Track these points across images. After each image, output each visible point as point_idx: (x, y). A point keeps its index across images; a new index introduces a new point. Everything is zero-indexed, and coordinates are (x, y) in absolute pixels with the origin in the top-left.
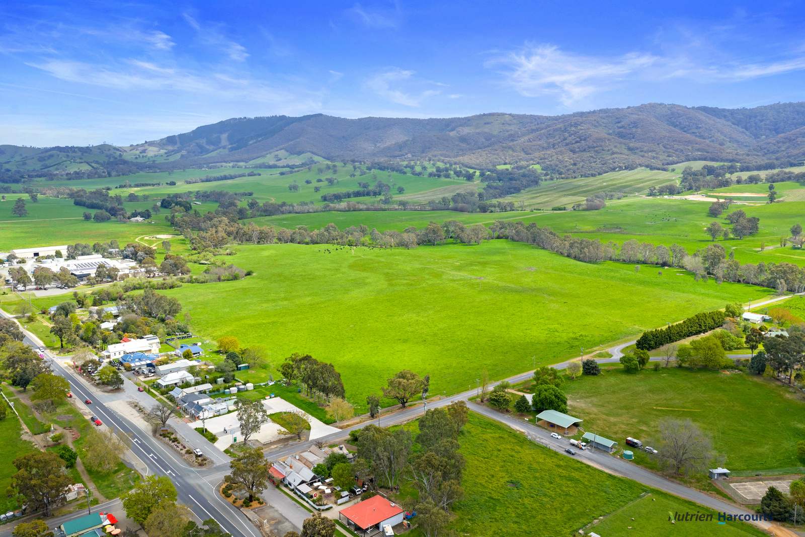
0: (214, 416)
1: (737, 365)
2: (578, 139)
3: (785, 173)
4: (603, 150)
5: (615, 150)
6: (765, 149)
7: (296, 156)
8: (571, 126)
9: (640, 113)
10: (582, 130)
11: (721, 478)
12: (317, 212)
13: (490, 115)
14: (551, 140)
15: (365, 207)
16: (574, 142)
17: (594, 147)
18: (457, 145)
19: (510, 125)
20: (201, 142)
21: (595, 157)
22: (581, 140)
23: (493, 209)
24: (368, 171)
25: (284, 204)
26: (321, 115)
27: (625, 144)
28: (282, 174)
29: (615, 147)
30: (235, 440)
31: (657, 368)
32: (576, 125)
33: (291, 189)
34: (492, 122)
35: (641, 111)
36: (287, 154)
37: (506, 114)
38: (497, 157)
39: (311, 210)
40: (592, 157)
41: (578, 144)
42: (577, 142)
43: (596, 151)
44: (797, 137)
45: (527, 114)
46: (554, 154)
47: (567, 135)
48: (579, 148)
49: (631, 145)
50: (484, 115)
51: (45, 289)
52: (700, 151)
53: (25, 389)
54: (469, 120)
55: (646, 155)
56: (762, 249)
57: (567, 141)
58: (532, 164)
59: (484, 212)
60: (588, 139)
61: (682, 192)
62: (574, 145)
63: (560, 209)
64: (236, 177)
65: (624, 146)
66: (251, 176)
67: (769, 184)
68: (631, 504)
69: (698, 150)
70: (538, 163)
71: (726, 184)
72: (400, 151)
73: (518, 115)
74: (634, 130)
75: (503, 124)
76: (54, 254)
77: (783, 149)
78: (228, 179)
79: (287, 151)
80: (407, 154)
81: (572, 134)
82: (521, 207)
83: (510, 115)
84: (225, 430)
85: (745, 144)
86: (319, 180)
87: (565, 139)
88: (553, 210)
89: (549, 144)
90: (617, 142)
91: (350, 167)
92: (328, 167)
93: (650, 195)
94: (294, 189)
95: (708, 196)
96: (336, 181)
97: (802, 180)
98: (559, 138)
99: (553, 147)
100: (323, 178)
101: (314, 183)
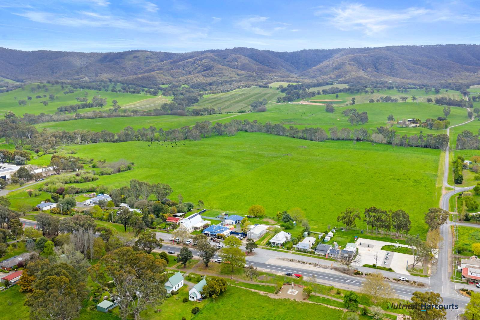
5: (231, 75)
10: (204, 62)
12: (71, 120)
13: (136, 51)
14: (186, 69)
15: (107, 115)
16: (203, 70)
17: (218, 74)
19: (151, 58)
22: (207, 69)
23: (203, 113)
24: (74, 90)
25: (43, 114)
29: (230, 73)
32: (201, 60)
33: (20, 104)
34: (139, 56)
35: (236, 52)
37: (147, 51)
39: (67, 119)
41: (206, 72)
42: (205, 70)
43: (220, 76)
45: (162, 51)
46: (193, 78)
47: (196, 65)
48: (208, 74)
50: (132, 51)
53: (185, 265)
54: (121, 54)
55: (250, 79)
57: (199, 70)
59: (198, 115)
60: (212, 69)
61: (295, 100)
62: (204, 72)
63: (243, 112)
65: (235, 73)
70: (185, 84)
71: (313, 95)
73: (155, 52)
75: (147, 58)
80: (84, 77)
81: (200, 65)
82: (219, 111)
83: (150, 52)
86: (38, 97)
87: (196, 68)
88: (239, 112)
89: (186, 71)
90: (230, 71)
91: (59, 87)
92: (39, 87)
93: (279, 102)
94: (23, 103)
95: (311, 102)
96: (55, 97)
97: (349, 92)
98: (192, 68)
99: (190, 73)
100: (41, 94)
101: (34, 99)
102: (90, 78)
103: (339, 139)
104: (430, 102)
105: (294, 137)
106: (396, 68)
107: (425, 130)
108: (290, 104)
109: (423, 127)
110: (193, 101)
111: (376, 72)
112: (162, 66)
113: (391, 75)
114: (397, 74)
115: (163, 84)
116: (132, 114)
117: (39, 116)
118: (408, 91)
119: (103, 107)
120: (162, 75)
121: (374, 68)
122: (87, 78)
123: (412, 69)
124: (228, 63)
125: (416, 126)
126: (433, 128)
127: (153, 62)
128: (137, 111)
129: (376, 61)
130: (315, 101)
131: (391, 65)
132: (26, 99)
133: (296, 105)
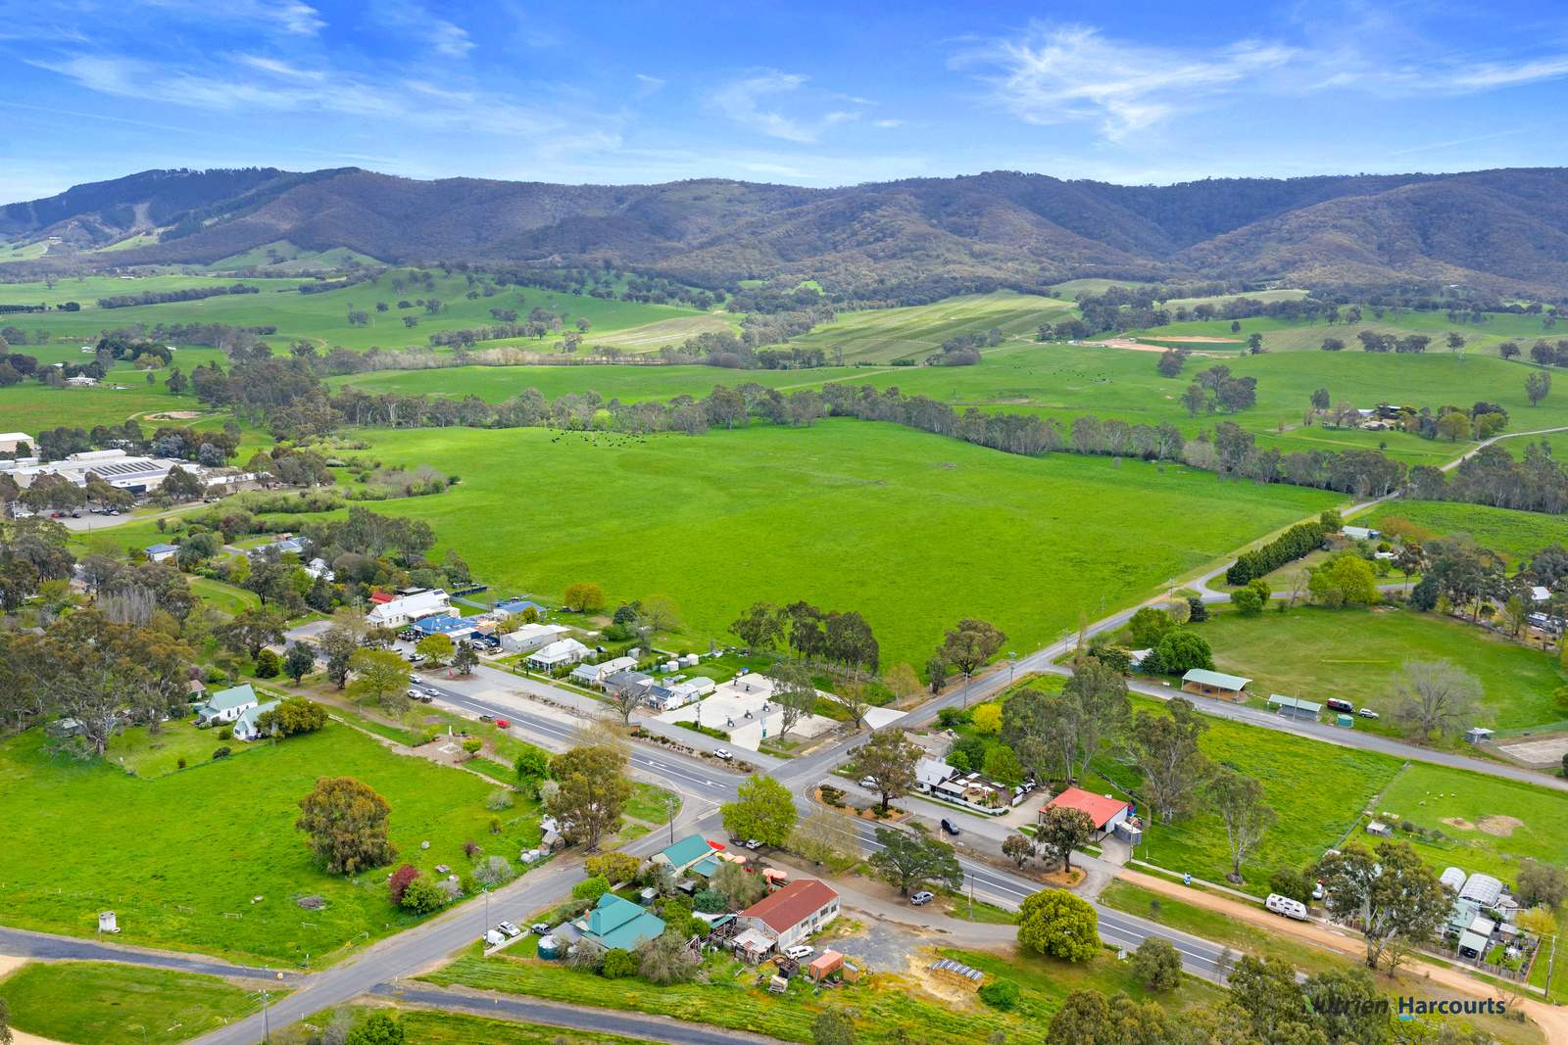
0: (685, 705)
1: (1388, 601)
2: (880, 235)
3: (1248, 303)
4: (928, 256)
5: (950, 256)
6: (1196, 259)
7: (314, 252)
8: (864, 209)
9: (982, 189)
10: (884, 216)
11: (1483, 741)
13: (702, 182)
14: (829, 235)
15: (537, 357)
16: (872, 239)
17: (912, 251)
18: (648, 240)
19: (743, 203)
20: (91, 219)
21: (914, 267)
22: (884, 237)
23: (787, 363)
24: (498, 287)
26: (356, 170)
27: (964, 245)
28: (305, 290)
29: (948, 250)
30: (764, 734)
31: (1282, 608)
32: (872, 207)
33: (352, 322)
34: (708, 197)
35: (984, 186)
36: (293, 248)
37: (733, 182)
38: (733, 264)
39: (431, 364)
40: (910, 268)
41: (881, 243)
42: (878, 240)
43: (916, 258)
44: (1248, 240)
45: (773, 183)
46: (840, 261)
47: (857, 226)
48: (883, 251)
49: (977, 248)
50: (692, 182)
51: (75, 516)
52: (1092, 262)
53: (298, 680)
54: (663, 191)
55: (1004, 266)
56: (1281, 429)
57: (860, 238)
58: (804, 280)
59: (770, 368)
60: (899, 235)
61: (1094, 334)
62: (873, 246)
63: (905, 364)
64: (206, 296)
65: (962, 250)
66: (238, 292)
67: (1232, 321)
68: (1396, 779)
69: (1090, 259)
70: (813, 278)
71: (1161, 320)
72: (537, 248)
73: (756, 184)
74: (976, 219)
75: (730, 201)
76: (14, 449)
77: (1227, 260)
78: (191, 298)
79: (294, 242)
80: (551, 254)
81: (866, 225)
82: (837, 358)
83: (742, 184)
84: (729, 722)
85: (1161, 250)
86: (404, 305)
87: (854, 234)
88: (893, 365)
89: (825, 241)
90: (950, 242)
91: (461, 279)
92: (414, 278)
93: (1044, 339)
94: (359, 320)
95: (1139, 342)
96: (442, 306)
97: (1282, 316)
98: (844, 232)
99: (835, 248)
100: (412, 299)
101: (393, 309)
102: (564, 255)
103: (1093, 452)
104: (1511, 357)
105: (967, 440)
106: (1493, 243)
107: (1405, 440)
108: (1071, 347)
109: (1404, 429)
110: (796, 328)
111: (1422, 253)
112: (763, 226)
113: (1473, 265)
114: (1494, 261)
115: (751, 278)
116: (604, 358)
117: (366, 355)
118: (1485, 319)
119: (545, 337)
120: (756, 252)
121: (1420, 240)
122: (557, 258)
123: (1554, 247)
124: (953, 219)
125: (1381, 427)
126: (1438, 436)
127: (746, 212)
128: (619, 350)
129: (1431, 219)
130: (1158, 339)
131: (1479, 231)
132: (370, 309)
133: (1089, 348)
